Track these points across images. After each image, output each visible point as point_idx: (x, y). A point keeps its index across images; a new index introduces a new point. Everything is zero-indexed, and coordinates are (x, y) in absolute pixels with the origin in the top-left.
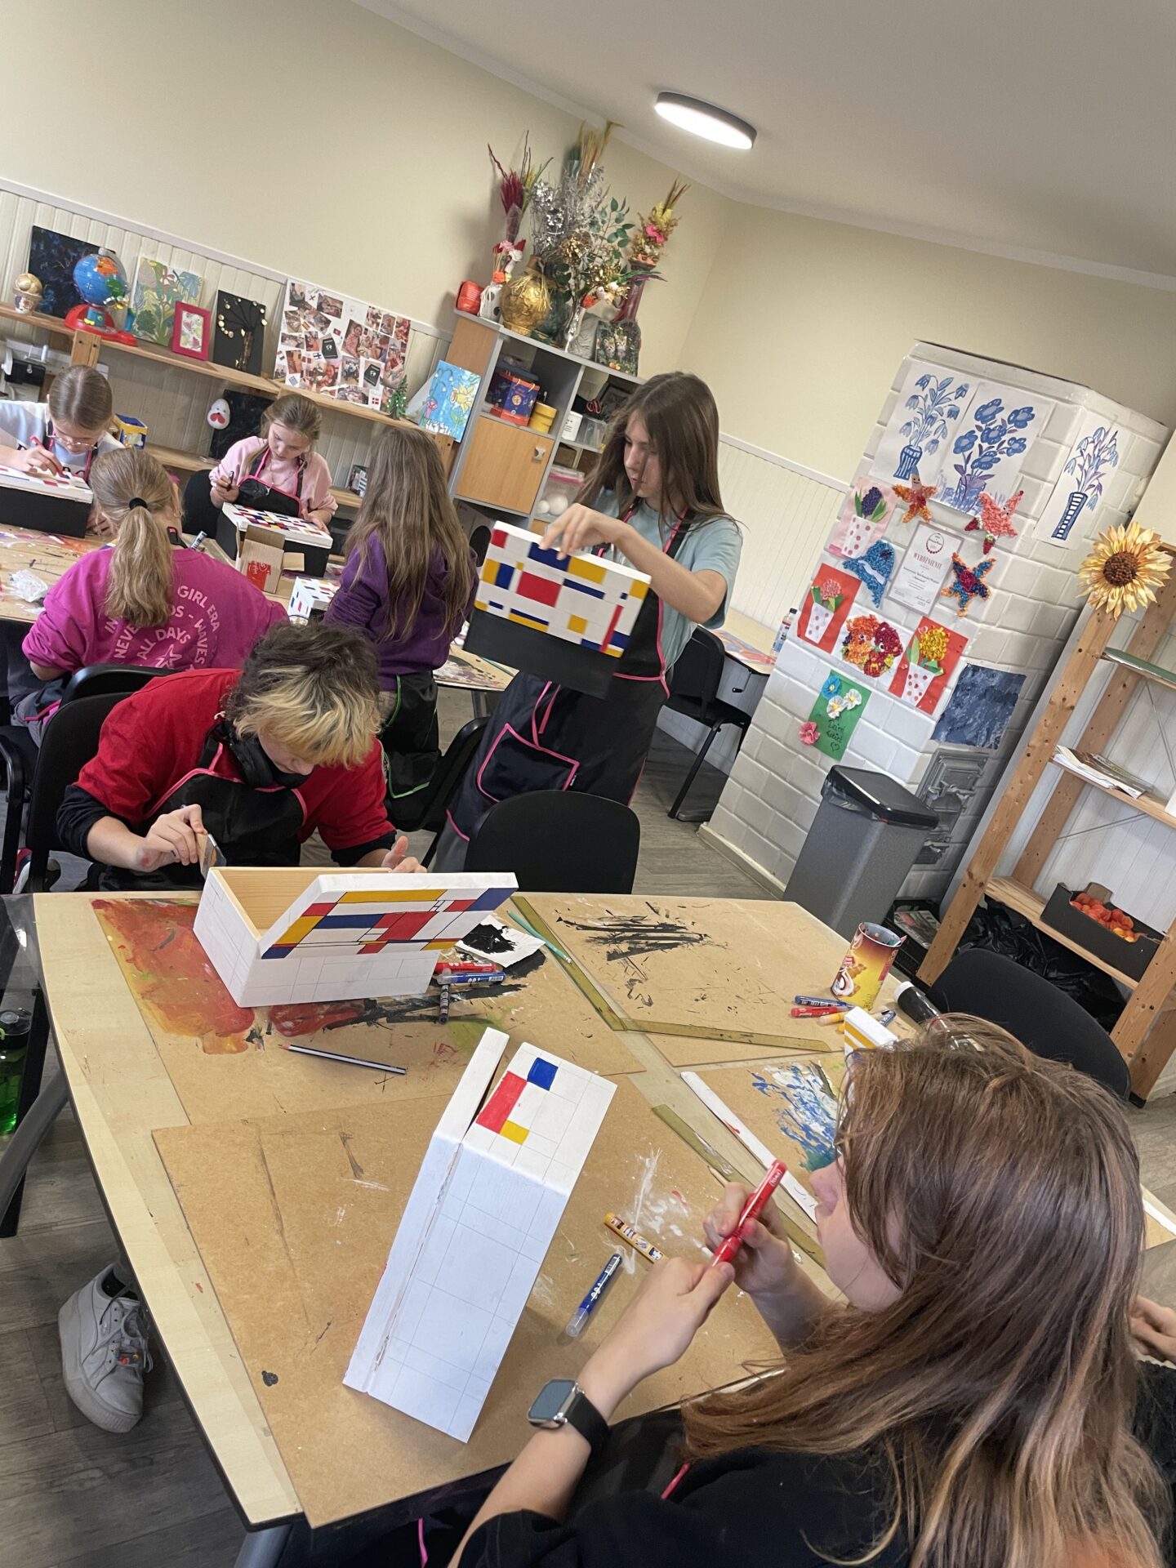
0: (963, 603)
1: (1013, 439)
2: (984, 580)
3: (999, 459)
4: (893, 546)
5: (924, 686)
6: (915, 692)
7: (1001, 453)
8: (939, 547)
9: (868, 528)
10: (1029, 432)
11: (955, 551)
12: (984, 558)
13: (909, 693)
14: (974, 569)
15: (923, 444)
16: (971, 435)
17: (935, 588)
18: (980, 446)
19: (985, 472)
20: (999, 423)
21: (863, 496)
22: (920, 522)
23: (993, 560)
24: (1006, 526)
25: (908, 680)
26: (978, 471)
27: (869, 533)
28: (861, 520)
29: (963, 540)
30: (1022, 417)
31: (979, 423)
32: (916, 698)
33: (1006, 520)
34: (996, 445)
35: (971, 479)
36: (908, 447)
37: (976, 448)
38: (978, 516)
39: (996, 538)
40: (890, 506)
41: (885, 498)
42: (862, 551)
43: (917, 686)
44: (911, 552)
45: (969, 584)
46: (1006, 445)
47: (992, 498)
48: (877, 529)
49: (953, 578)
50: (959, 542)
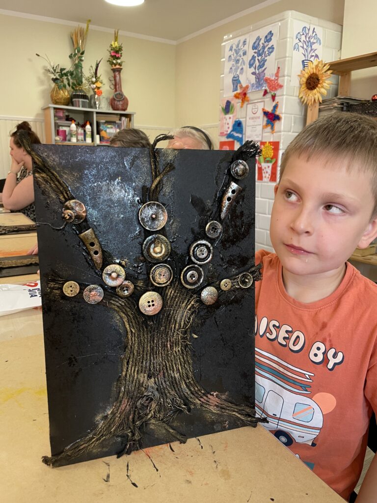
0: (272, 128)
1: (269, 48)
2: (277, 113)
3: (266, 60)
4: (241, 120)
5: (269, 171)
6: (267, 175)
7: (266, 56)
8: (256, 110)
9: (230, 118)
10: (273, 42)
11: (263, 107)
12: (274, 104)
13: (265, 177)
14: (272, 111)
15: (238, 73)
16: (253, 57)
17: (261, 127)
18: (258, 59)
19: (263, 68)
20: (261, 45)
21: (224, 106)
22: (247, 104)
23: (278, 102)
24: (278, 85)
25: (263, 172)
26: (261, 70)
27: (231, 120)
28: (228, 116)
29: (264, 101)
30: (269, 37)
31: (255, 51)
32: (268, 178)
33: (277, 82)
34: (263, 55)
35: (259, 75)
36: (234, 77)
37: (257, 61)
38: (267, 88)
39: (276, 92)
40: (235, 105)
41: (232, 102)
42: (231, 129)
43: (267, 172)
44: (248, 119)
45: (272, 117)
46: (267, 52)
47: (269, 77)
48: (233, 116)
49: (266, 119)
50: (263, 103)
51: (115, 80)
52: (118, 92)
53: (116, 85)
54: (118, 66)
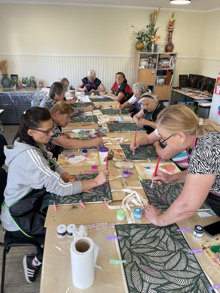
51: (169, 36)
52: (170, 42)
53: (169, 39)
54: (172, 30)
